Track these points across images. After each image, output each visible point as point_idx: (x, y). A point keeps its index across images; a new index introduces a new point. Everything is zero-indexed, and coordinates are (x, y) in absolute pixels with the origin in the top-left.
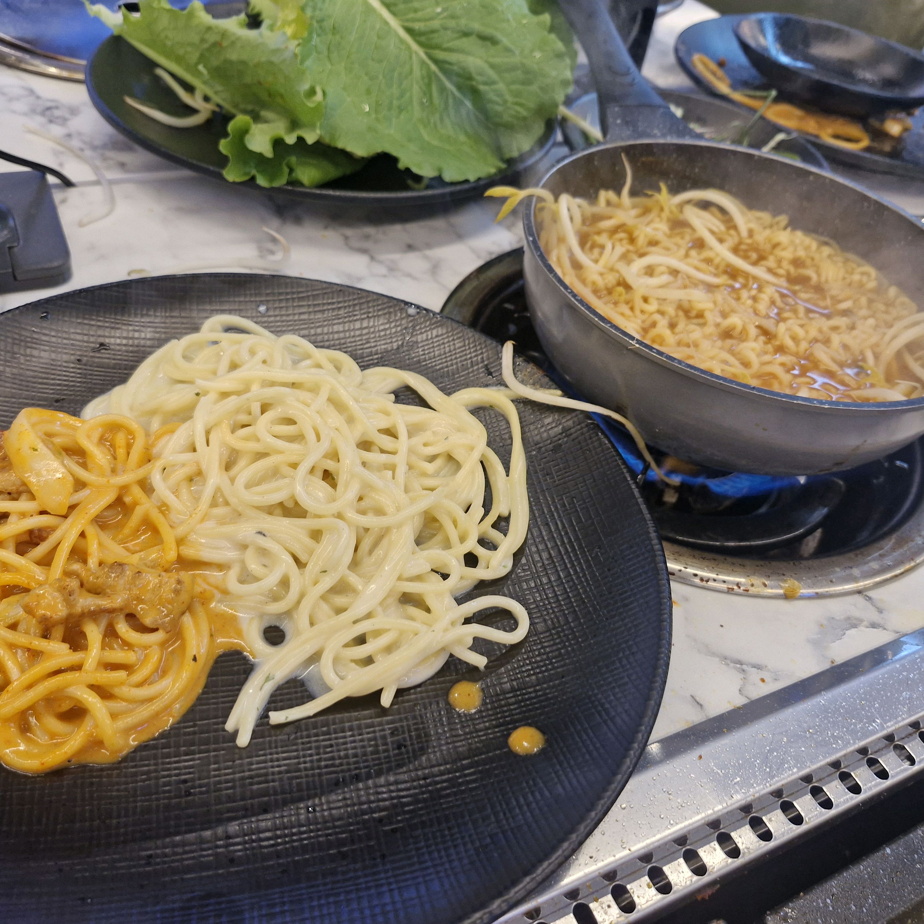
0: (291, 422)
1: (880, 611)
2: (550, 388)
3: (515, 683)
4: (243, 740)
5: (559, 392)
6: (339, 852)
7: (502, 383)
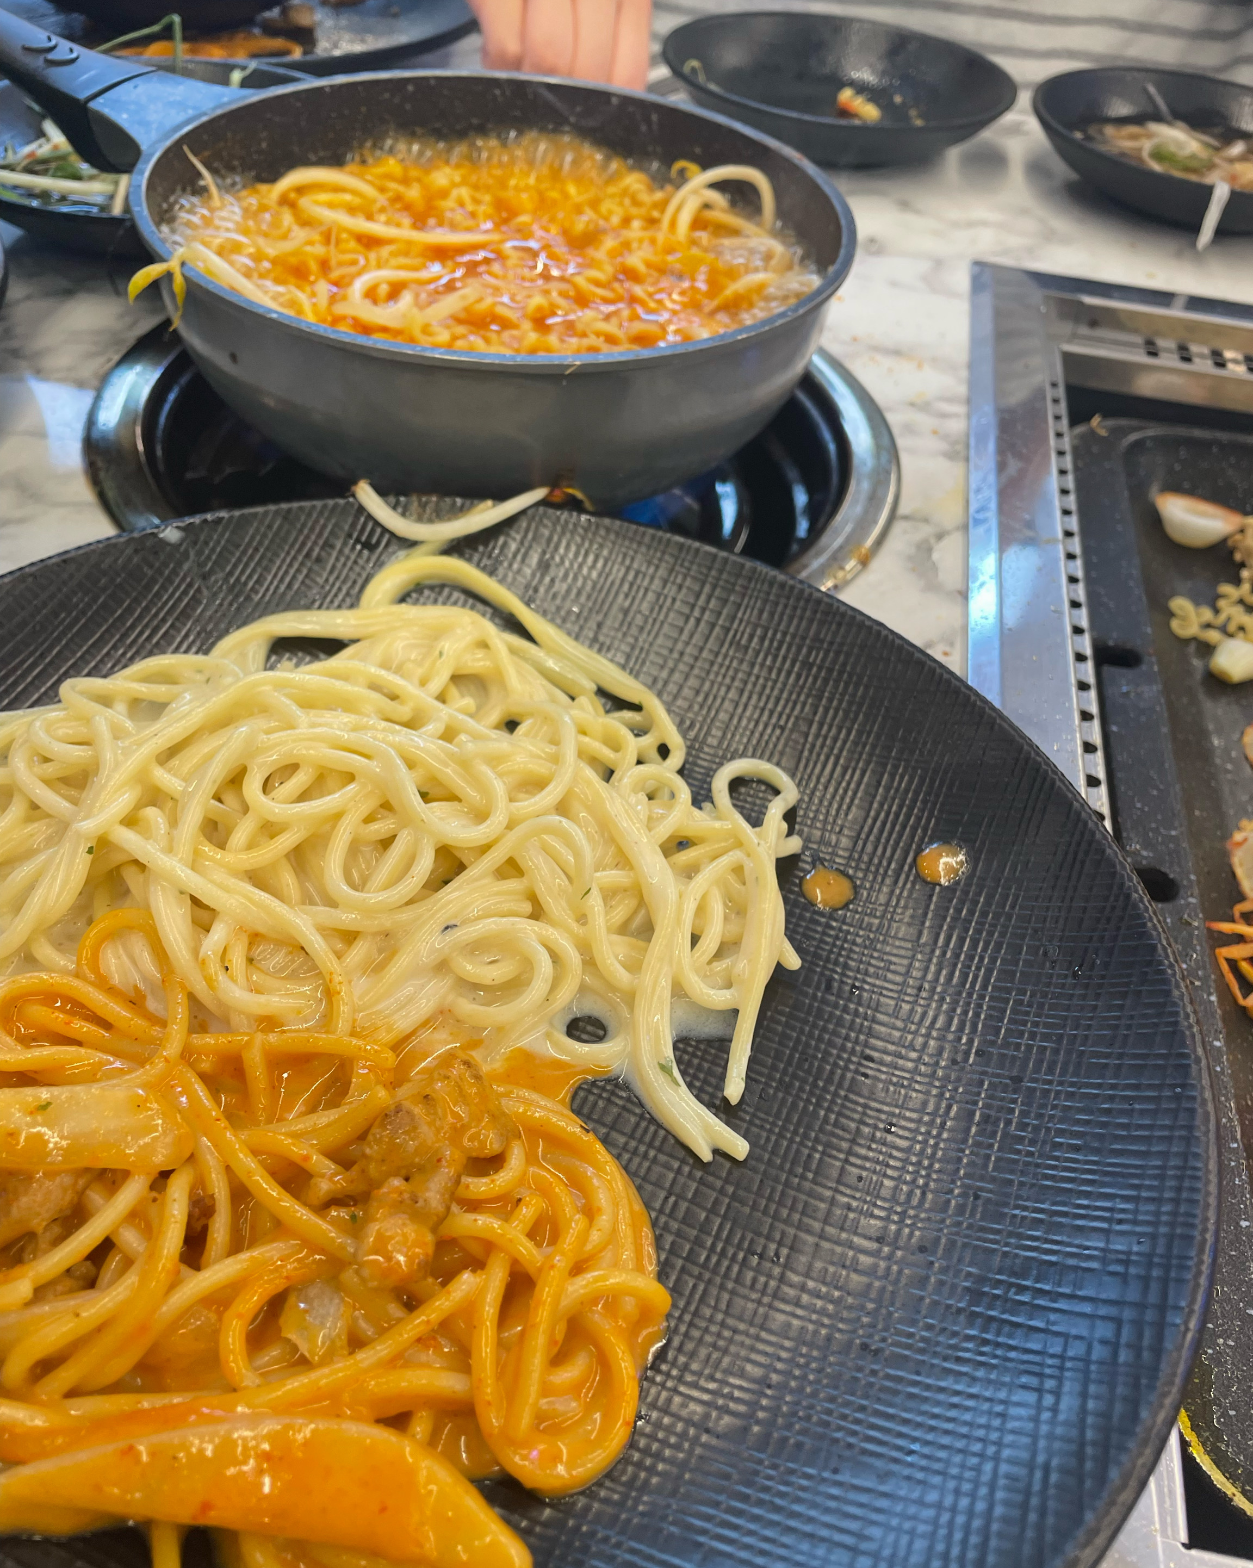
0: (292, 768)
1: (926, 520)
2: (472, 506)
3: (846, 832)
4: (739, 1147)
5: (489, 503)
6: (978, 1124)
7: (409, 544)
